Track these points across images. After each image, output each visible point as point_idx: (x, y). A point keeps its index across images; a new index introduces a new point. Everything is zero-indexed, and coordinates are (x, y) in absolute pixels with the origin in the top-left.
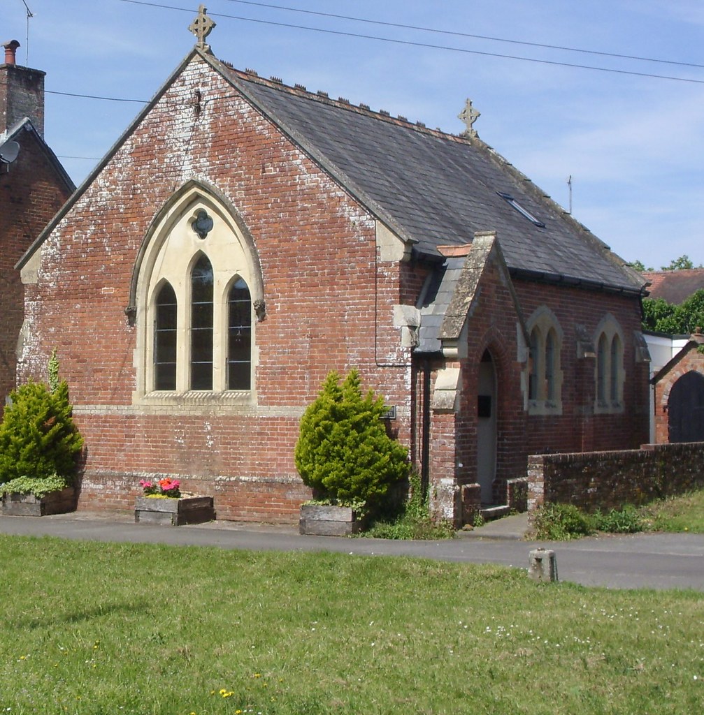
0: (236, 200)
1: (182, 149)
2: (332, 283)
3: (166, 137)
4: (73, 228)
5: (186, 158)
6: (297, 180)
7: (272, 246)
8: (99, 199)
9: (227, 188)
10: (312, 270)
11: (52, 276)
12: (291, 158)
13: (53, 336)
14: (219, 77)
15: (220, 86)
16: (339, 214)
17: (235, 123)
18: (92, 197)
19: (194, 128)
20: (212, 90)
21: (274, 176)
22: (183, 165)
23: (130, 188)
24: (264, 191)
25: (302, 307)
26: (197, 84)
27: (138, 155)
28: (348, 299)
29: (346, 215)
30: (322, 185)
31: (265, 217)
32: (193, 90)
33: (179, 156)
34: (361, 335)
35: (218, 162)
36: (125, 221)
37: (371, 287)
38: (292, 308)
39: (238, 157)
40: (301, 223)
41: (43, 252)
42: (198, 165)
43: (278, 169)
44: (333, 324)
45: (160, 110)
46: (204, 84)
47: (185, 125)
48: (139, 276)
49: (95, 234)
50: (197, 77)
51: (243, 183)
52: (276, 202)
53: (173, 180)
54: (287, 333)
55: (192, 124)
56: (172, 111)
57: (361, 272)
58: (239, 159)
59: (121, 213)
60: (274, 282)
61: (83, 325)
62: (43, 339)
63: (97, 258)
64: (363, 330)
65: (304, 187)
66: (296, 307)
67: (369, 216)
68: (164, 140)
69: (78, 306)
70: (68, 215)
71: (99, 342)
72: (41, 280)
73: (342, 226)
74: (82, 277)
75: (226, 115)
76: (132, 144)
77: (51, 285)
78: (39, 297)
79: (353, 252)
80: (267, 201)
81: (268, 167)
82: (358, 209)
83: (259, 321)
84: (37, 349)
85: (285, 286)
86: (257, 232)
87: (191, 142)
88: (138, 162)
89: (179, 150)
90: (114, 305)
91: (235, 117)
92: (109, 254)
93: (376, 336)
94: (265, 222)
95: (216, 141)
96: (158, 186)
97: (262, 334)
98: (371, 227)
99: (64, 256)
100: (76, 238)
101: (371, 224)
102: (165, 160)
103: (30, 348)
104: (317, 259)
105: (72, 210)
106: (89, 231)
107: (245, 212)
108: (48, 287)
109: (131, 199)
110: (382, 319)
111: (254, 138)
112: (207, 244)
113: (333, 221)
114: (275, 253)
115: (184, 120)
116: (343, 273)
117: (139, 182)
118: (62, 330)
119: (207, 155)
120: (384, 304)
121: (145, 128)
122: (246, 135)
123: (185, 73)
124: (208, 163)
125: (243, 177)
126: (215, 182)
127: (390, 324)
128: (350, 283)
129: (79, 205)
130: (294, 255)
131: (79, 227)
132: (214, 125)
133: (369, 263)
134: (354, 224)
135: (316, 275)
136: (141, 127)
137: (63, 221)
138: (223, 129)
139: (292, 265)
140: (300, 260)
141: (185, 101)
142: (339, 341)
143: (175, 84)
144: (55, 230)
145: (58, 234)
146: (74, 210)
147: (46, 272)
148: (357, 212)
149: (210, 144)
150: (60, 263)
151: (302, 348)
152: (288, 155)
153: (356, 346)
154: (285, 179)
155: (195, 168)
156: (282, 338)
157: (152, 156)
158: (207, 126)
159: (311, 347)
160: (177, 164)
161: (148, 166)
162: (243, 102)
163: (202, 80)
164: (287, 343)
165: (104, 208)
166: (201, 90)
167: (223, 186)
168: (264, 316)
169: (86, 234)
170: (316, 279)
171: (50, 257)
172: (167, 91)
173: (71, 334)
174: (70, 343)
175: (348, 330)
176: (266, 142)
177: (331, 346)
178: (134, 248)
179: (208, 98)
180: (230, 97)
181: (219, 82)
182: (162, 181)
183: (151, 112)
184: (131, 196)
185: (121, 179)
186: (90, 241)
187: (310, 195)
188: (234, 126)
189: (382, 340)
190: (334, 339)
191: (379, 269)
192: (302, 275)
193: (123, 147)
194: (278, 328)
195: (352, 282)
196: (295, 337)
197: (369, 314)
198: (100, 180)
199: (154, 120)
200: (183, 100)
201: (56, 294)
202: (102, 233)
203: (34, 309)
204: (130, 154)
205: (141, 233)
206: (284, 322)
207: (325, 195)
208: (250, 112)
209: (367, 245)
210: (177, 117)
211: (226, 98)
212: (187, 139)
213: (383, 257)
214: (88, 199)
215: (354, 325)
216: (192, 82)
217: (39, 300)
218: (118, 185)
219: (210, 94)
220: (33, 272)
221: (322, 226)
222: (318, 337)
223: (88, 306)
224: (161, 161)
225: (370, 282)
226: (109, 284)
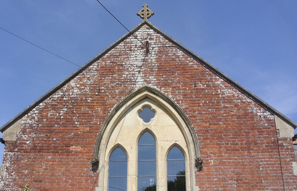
0: (177, 100)
1: (136, 70)
2: (249, 149)
3: (124, 63)
4: (49, 109)
5: (139, 75)
6: (219, 92)
7: (205, 127)
8: (71, 94)
9: (170, 93)
10: (235, 141)
11: (29, 137)
12: (214, 80)
13: (26, 175)
14: (161, 37)
15: (162, 41)
16: (250, 111)
17: (173, 60)
18: (66, 92)
19: (144, 60)
20: (156, 42)
21: (203, 89)
22: (137, 79)
23: (96, 88)
24: (197, 96)
25: (229, 163)
26: (146, 39)
27: (102, 71)
28: (260, 158)
29: (254, 111)
30: (236, 95)
31: (198, 111)
32: (144, 41)
33: (134, 74)
34: (273, 179)
35: (163, 79)
36: (91, 107)
37: (276, 152)
38: (222, 163)
39: (177, 77)
40: (224, 115)
41: (23, 122)
42: (148, 80)
43: (205, 86)
44: (252, 173)
45: (119, 49)
46: (151, 39)
47: (137, 58)
48: (102, 141)
49: (67, 113)
50: (145, 35)
51: (181, 91)
52: (205, 103)
53: (129, 86)
54: (219, 178)
55: (143, 58)
56: (128, 50)
57: (267, 143)
58: (178, 78)
59: (89, 103)
60: (207, 147)
61: (53, 169)
62: (17, 177)
63: (67, 128)
64: (274, 176)
65: (224, 96)
66: (224, 162)
67: (269, 113)
68: (122, 65)
69: (50, 157)
70: (46, 101)
71: (66, 182)
72: (19, 139)
73: (252, 118)
74: (54, 139)
75: (166, 56)
76: (98, 65)
77: (28, 142)
78: (16, 150)
79: (261, 132)
80: (199, 102)
81: (198, 84)
82: (262, 109)
83: (198, 171)
84: (11, 184)
85: (216, 150)
86: (194, 119)
87: (143, 67)
88: (102, 75)
89: (133, 71)
90: (81, 157)
91: (174, 57)
92: (78, 126)
93: (283, 180)
94: (198, 113)
95: (160, 68)
96: (117, 89)
97: (200, 179)
98: (272, 119)
99: (40, 125)
100: (51, 115)
101: (271, 117)
102: (123, 75)
103: (5, 183)
104: (236, 135)
105: (49, 98)
106: (62, 112)
107: (184, 107)
108: (25, 144)
109: (97, 95)
110: (286, 170)
111: (187, 68)
112: (152, 125)
113: (246, 114)
114: (207, 131)
115: (136, 56)
116: (256, 144)
117: (104, 86)
118: (34, 172)
119: (154, 75)
120: (285, 161)
121: (109, 57)
122: (181, 66)
123: (137, 33)
124: (156, 79)
125: (181, 88)
126: (161, 89)
127: (292, 173)
128: (261, 149)
129: (55, 96)
130: (221, 132)
131: (54, 109)
132: (158, 60)
133: (273, 139)
134: (260, 116)
135: (237, 144)
136: (105, 57)
137: (41, 104)
138: (166, 62)
139: (220, 138)
140: (225, 136)
141: (137, 46)
142: (257, 183)
143: (130, 38)
144: (34, 109)
145: (36, 112)
146: (50, 99)
147: (24, 134)
148: (262, 111)
149: (156, 69)
150: (37, 129)
151: (231, 187)
152: (211, 79)
153: (270, 186)
154: (211, 91)
155: (145, 81)
156: (216, 181)
157: (113, 73)
158: (154, 60)
159: (238, 186)
160: (132, 78)
161: (110, 78)
162: (178, 50)
163: (149, 37)
164: (220, 184)
165: (76, 99)
166: (149, 42)
167: (167, 92)
168: (202, 167)
169: (60, 113)
170: (237, 146)
171: (28, 125)
172: (125, 40)
173: (42, 175)
174: (41, 181)
175: (263, 176)
176: (196, 71)
177: (252, 186)
178: (98, 123)
179: (154, 46)
180: (169, 47)
181: (161, 39)
182: (121, 86)
183: (113, 49)
184: (97, 93)
185: (89, 83)
186: (62, 117)
187: (229, 100)
188: (173, 62)
189: (288, 182)
190: (254, 182)
191: (280, 142)
192: (227, 144)
193: (91, 67)
194: (212, 175)
195: (262, 148)
196: (226, 181)
197: (276, 167)
198: (72, 83)
199: (115, 54)
200: (136, 45)
201: (31, 149)
202: (73, 113)
203: (11, 158)
204: (97, 70)
205: (104, 115)
206: (216, 171)
207: (239, 101)
208: (183, 55)
209: (270, 128)
210: (132, 54)
211: (166, 47)
212: (139, 65)
213: (282, 135)
214: (62, 93)
215: (267, 173)
216: (142, 37)
217: (16, 151)
218: (86, 87)
219: (155, 44)
220: (14, 134)
221: (239, 117)
222: (242, 180)
223: (58, 158)
224: (121, 75)
225: (275, 149)
226: (77, 145)
